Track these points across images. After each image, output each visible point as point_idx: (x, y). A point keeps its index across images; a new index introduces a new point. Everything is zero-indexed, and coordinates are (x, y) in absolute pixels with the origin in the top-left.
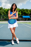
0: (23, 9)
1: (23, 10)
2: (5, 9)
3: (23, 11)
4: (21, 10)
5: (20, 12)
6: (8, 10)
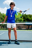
0: (25, 14)
2: (3, 14)
3: (25, 17)
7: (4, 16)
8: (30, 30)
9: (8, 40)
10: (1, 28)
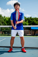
0: (31, 17)
1: (30, 19)
4: (28, 19)
5: (27, 21)
6: (9, 19)
7: (5, 19)
8: (37, 36)
9: (9, 46)
10: (2, 34)
